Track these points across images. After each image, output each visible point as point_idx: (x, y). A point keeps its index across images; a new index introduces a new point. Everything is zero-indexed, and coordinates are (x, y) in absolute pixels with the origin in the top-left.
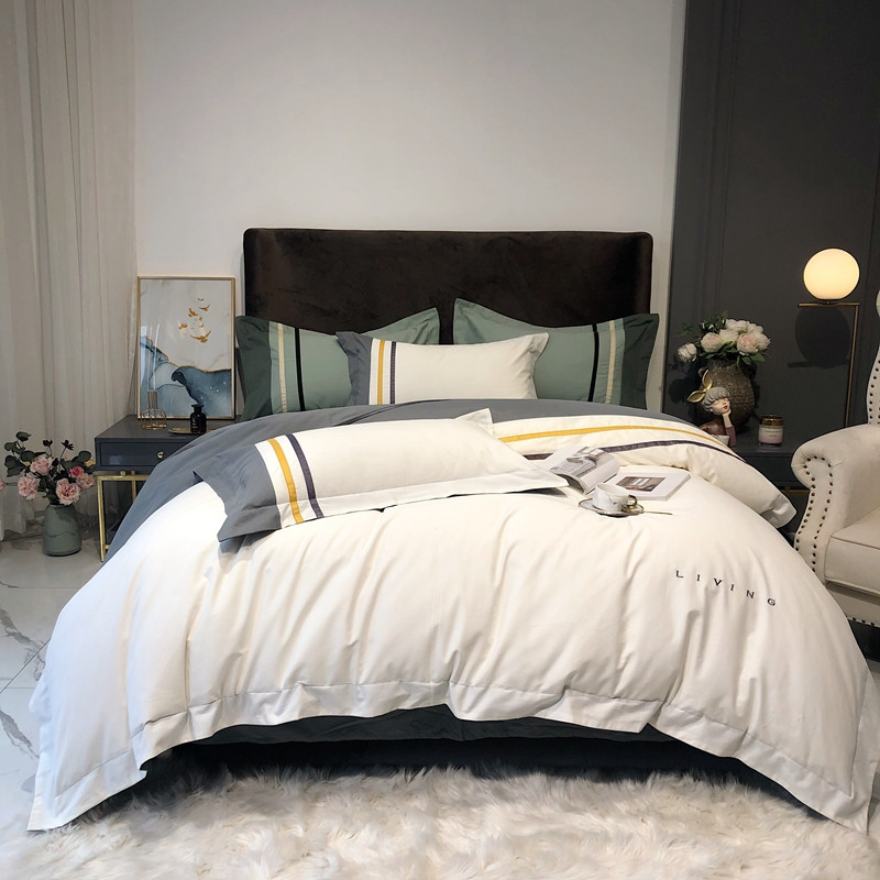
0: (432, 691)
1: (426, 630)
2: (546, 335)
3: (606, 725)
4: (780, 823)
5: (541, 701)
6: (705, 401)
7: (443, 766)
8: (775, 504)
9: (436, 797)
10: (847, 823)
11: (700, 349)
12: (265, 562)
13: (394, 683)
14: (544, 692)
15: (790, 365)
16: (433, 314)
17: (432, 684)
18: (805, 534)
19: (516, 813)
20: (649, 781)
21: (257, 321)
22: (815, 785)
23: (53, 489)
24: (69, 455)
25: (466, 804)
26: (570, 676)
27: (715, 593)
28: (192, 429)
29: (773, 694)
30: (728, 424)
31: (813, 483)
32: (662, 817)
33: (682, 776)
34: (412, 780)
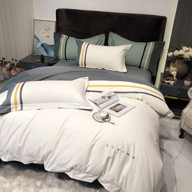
2: (131, 45)
3: (81, 180)
8: (167, 113)
13: (31, 157)
14: (66, 169)
16: (104, 35)
17: (40, 160)
21: (59, 34)
30: (175, 78)
34: (44, 174)
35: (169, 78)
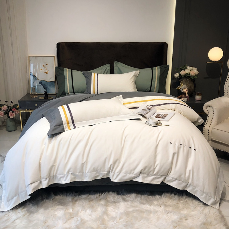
0: (105, 174)
1: (103, 159)
2: (139, 71)
3: (151, 182)
4: (196, 207)
5: (134, 177)
6: (181, 89)
7: (109, 192)
8: (198, 119)
9: (107, 200)
10: (214, 206)
11: (180, 75)
12: (60, 141)
13: (95, 172)
14: (135, 174)
15: (204, 78)
16: (108, 65)
17: (105, 172)
18: (206, 127)
19: (128, 205)
20: (163, 195)
21: (61, 68)
22: (206, 197)
23: (8, 114)
24: (12, 105)
25: (115, 202)
26: (142, 170)
27: (180, 148)
28: (44, 98)
29: (195, 174)
30: (187, 95)
31: (209, 113)
32: (166, 206)
33: (171, 194)
34: (101, 195)
35: (181, 96)
